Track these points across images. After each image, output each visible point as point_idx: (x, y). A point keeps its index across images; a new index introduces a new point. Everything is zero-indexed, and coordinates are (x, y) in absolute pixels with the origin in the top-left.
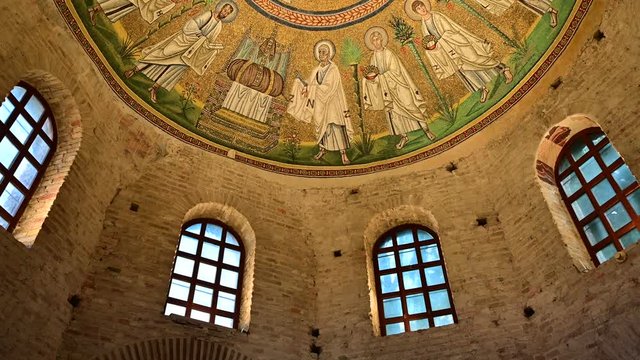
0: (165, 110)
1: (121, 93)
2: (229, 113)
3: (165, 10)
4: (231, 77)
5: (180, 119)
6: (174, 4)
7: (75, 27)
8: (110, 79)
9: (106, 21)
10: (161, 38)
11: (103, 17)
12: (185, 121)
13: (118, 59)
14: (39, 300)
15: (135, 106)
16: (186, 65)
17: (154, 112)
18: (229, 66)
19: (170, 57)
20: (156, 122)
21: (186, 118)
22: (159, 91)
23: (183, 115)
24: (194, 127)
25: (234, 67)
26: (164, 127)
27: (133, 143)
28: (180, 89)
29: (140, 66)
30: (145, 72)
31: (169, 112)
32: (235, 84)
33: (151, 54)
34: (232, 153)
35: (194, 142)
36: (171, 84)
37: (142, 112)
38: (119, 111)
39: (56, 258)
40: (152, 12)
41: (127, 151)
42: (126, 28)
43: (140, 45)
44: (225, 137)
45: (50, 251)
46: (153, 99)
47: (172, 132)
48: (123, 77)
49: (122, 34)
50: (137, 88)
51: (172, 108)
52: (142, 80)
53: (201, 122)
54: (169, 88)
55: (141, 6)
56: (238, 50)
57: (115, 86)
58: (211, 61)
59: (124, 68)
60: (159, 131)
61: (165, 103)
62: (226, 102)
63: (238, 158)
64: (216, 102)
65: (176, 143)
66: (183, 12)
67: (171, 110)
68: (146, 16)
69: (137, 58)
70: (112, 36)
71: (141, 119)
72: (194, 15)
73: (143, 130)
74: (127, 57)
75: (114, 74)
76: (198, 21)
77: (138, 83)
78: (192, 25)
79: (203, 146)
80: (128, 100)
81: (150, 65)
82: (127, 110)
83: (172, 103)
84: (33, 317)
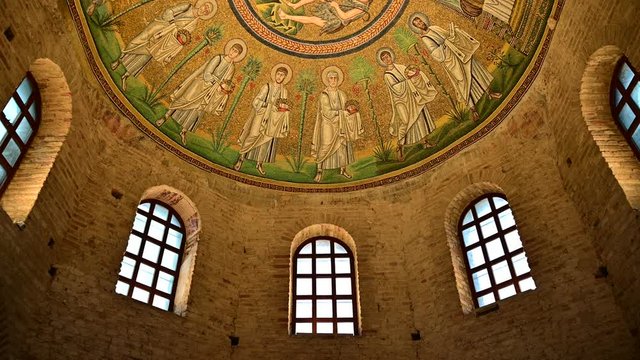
0: (509, 86)
1: (490, 127)
2: (514, 16)
3: (426, 80)
4: (479, 13)
5: (518, 71)
6: (421, 72)
7: (435, 162)
8: (477, 137)
9: (433, 134)
10: (449, 83)
11: (431, 135)
12: (521, 67)
13: (463, 125)
14: (572, 305)
15: (502, 116)
16: (471, 59)
17: (508, 99)
18: (468, 15)
19: (464, 74)
20: (518, 97)
21: (518, 65)
22: (493, 89)
23: (515, 67)
24: (526, 59)
25: (469, 9)
26: (523, 90)
27: (531, 128)
28: (492, 67)
29: (471, 105)
30: (476, 101)
31: (511, 82)
32: (485, 8)
33: (462, 92)
34: (551, 24)
35: (540, 61)
36: (487, 75)
37: (507, 110)
38: (502, 133)
39: (558, 269)
40: (428, 91)
41: (535, 137)
42: (441, 116)
43: (454, 102)
44: (536, 25)
45: (550, 270)
46: (498, 96)
47: (528, 82)
48: (477, 123)
49: (445, 120)
50: (488, 111)
51: (507, 79)
52: (482, 104)
53: (522, 50)
54: (491, 78)
55: (424, 102)
56: (452, 7)
57: (483, 133)
58: (466, 34)
59: (470, 122)
60: (525, 98)
61: (503, 84)
62: (503, 19)
63: (556, 18)
64: (504, 30)
65: (538, 82)
66: (426, 64)
67: (510, 80)
68: (432, 97)
69: (465, 107)
70: (446, 129)
71: (513, 113)
72: (427, 53)
73: (522, 113)
74: (462, 117)
75: (474, 132)
76: (432, 49)
77: (484, 109)
78: (436, 53)
79: (543, 53)
80: (496, 122)
81: (470, 95)
82: (503, 126)
83: (504, 77)
84: (578, 319)
